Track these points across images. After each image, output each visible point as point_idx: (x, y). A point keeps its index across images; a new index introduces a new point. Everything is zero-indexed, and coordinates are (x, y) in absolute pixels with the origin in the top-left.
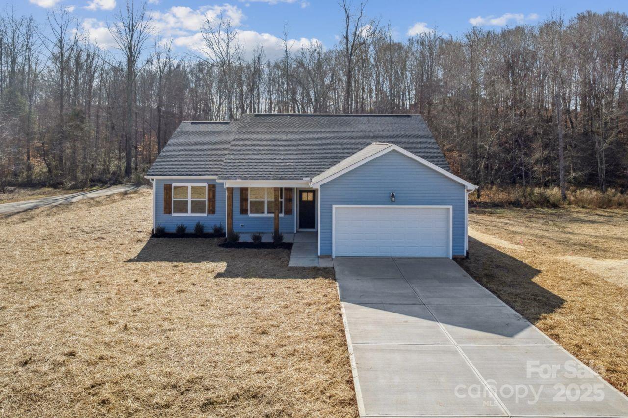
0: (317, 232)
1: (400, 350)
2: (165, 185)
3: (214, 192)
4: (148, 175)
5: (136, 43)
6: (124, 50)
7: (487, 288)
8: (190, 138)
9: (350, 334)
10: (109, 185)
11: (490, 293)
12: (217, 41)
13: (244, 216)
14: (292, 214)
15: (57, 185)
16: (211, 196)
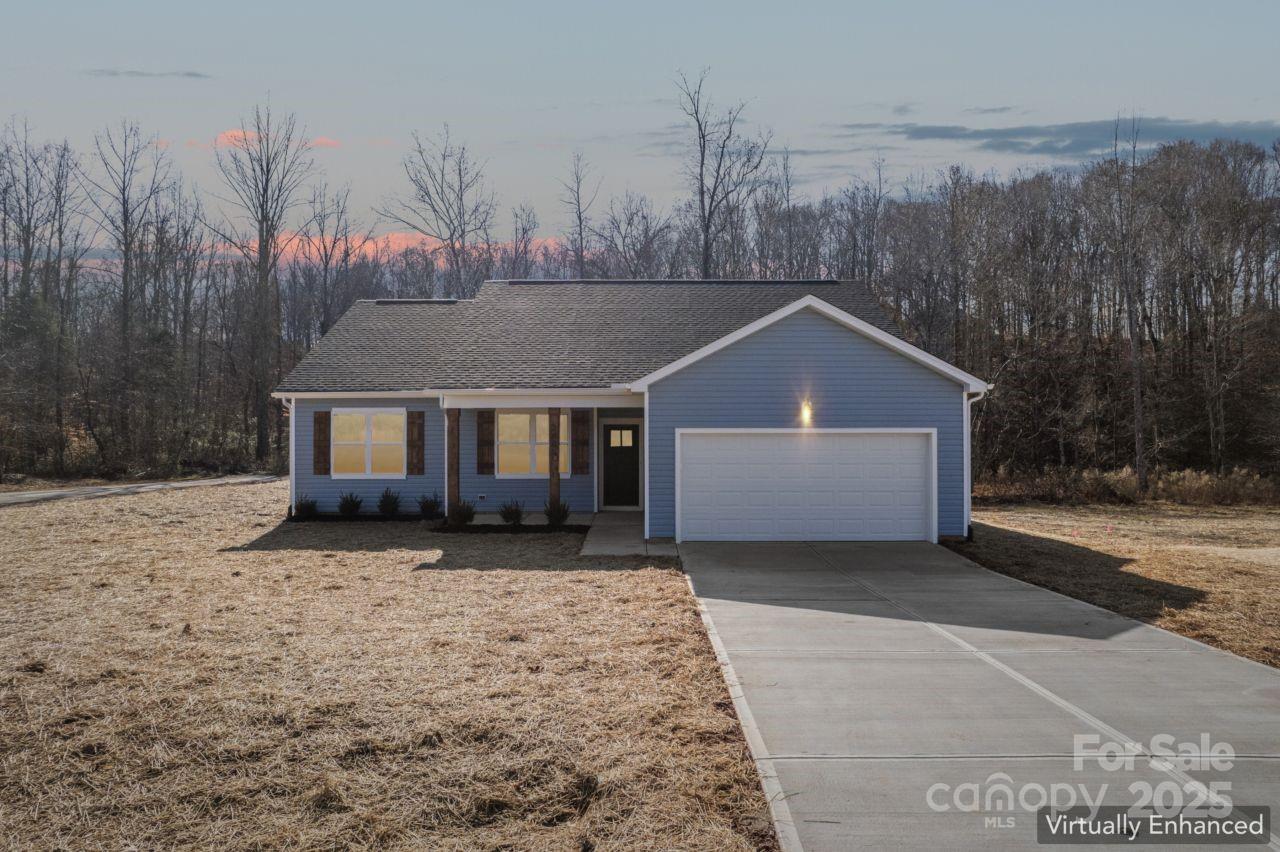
0: (644, 511)
1: (841, 659)
2: (316, 413)
3: (421, 427)
4: (278, 391)
5: (276, 197)
6: (252, 209)
7: (1024, 580)
8: (373, 327)
9: (721, 638)
10: (220, 474)
11: (1032, 586)
12: (439, 190)
13: (485, 478)
14: (588, 473)
15: (113, 474)
16: (416, 435)
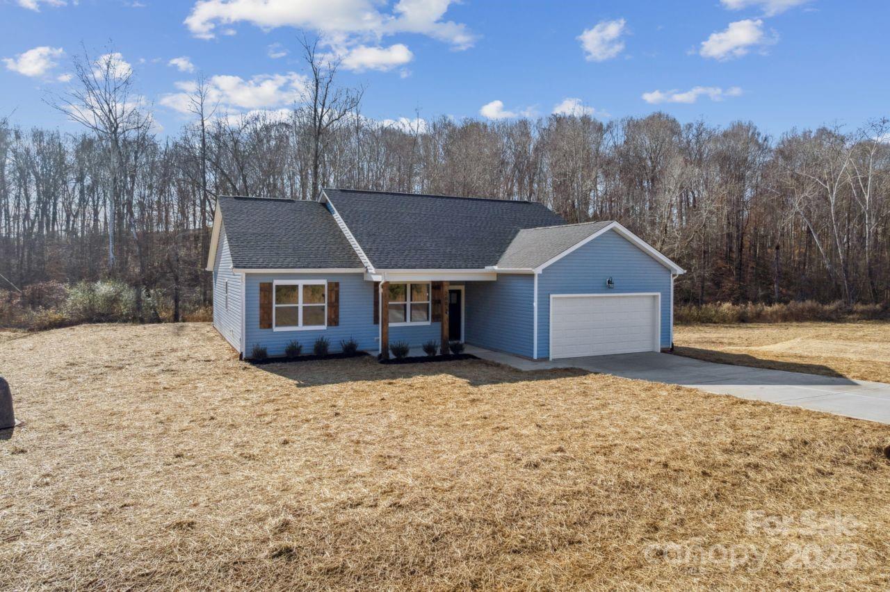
2: (261, 283)
3: (337, 293)
16: (333, 299)
